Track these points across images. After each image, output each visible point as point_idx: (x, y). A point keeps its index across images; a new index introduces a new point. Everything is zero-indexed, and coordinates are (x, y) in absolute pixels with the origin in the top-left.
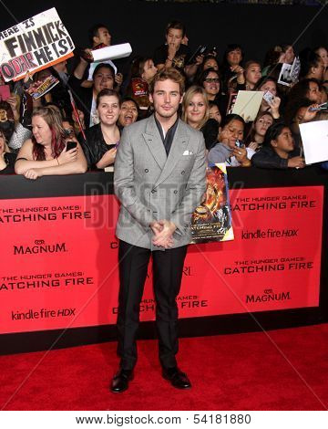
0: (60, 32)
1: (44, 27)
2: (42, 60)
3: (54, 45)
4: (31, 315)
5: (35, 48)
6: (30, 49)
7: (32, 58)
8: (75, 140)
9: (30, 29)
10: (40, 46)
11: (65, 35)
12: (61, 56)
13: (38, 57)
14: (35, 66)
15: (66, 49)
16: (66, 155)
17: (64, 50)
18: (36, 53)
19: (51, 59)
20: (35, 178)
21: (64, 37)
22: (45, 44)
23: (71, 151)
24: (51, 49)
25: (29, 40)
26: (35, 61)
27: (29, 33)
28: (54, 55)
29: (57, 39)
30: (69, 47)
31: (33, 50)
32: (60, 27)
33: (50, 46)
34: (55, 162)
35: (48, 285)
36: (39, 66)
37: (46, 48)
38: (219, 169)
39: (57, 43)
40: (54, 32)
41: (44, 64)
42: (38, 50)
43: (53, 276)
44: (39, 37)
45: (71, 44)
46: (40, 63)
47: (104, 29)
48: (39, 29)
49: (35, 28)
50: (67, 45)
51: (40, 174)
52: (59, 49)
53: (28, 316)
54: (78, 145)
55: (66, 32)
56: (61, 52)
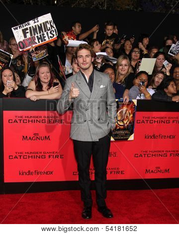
0: (52, 26)
1: (43, 23)
2: (40, 40)
3: (47, 33)
4: (29, 173)
5: (37, 34)
6: (35, 35)
7: (35, 39)
8: (58, 82)
9: (36, 24)
10: (40, 33)
11: (54, 28)
12: (50, 39)
13: (38, 39)
14: (36, 43)
15: (54, 35)
16: (53, 89)
17: (52, 36)
18: (37, 37)
19: (45, 40)
20: (35, 100)
21: (53, 29)
22: (43, 32)
23: (55, 87)
24: (46, 35)
25: (35, 30)
26: (37, 41)
27: (35, 26)
28: (47, 38)
29: (49, 30)
30: (55, 35)
31: (36, 35)
32: (52, 24)
33: (45, 33)
34: (47, 92)
35: (40, 158)
36: (38, 44)
37: (43, 34)
38: (133, 103)
39: (49, 32)
40: (49, 26)
41: (41, 43)
42: (39, 35)
43: (42, 153)
44: (40, 28)
45: (56, 33)
46: (39, 42)
47: (79, 24)
48: (41, 24)
49: (39, 24)
50: (54, 33)
51: (38, 98)
52: (50, 35)
53: (28, 174)
54: (60, 84)
55: (55, 26)
56: (51, 37)
